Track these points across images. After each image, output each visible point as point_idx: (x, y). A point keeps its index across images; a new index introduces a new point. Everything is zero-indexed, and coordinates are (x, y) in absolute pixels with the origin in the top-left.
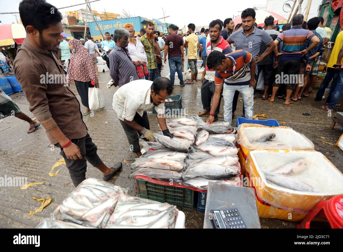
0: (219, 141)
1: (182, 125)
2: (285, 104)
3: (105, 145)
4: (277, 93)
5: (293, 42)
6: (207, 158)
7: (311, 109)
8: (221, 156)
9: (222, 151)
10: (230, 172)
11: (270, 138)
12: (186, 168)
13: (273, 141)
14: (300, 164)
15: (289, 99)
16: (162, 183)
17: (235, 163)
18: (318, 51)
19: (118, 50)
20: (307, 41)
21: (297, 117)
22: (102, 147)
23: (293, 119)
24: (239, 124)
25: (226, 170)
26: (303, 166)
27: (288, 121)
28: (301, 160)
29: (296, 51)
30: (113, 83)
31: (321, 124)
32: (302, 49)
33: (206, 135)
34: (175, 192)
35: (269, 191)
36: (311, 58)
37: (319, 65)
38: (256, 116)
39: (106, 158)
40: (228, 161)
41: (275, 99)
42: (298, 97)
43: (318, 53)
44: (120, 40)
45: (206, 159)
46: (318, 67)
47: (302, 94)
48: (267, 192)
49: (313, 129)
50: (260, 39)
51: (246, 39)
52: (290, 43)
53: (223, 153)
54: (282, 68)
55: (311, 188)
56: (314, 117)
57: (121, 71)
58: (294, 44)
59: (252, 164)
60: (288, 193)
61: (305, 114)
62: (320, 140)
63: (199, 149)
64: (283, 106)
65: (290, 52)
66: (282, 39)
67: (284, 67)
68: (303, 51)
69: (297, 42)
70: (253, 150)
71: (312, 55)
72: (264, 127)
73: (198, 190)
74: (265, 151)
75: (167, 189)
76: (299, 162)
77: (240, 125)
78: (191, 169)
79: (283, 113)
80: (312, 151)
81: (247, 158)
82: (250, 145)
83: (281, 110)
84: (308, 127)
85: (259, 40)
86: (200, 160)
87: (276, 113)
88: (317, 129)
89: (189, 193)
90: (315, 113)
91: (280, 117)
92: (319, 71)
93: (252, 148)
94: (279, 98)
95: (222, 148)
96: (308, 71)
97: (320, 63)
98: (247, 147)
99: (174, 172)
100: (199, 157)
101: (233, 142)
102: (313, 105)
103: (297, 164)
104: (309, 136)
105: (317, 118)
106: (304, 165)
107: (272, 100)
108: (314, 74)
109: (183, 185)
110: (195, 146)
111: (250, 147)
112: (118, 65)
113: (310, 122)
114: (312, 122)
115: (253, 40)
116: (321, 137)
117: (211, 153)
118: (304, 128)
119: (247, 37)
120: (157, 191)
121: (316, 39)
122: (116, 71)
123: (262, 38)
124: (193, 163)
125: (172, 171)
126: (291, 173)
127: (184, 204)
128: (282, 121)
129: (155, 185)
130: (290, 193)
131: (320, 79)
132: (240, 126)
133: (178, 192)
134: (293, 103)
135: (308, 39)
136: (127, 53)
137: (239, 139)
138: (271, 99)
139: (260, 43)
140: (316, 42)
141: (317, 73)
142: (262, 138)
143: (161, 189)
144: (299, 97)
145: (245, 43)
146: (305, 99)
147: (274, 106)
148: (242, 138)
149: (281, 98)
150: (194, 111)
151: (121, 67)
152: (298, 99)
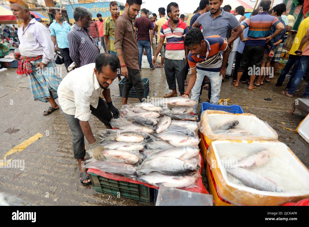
0: (181, 129)
1: (144, 111)
2: (248, 89)
3: (67, 130)
4: (242, 78)
5: (259, 28)
6: (167, 148)
7: (272, 94)
8: (181, 148)
9: (183, 141)
10: (189, 167)
11: (233, 126)
12: (143, 160)
13: (236, 128)
14: (264, 156)
15: (252, 84)
16: (115, 177)
17: (195, 155)
18: (281, 39)
19: (78, 30)
20: (272, 27)
21: (260, 101)
22: (63, 132)
23: (256, 104)
24: (203, 109)
25: (185, 165)
26: (266, 158)
27: (251, 106)
28: (265, 152)
29: (261, 37)
30: (75, 66)
31: (281, 109)
32: (267, 35)
33: (168, 123)
34: (129, 187)
35: (230, 189)
36: (275, 44)
37: (281, 52)
38: (221, 100)
39: (66, 144)
40: (188, 153)
41: (239, 84)
42: (260, 82)
43: (281, 40)
44: (83, 19)
45: (164, 151)
46: (281, 53)
47: (264, 79)
48: (228, 191)
49: (275, 114)
50: (228, 22)
51: (213, 21)
52: (256, 29)
53: (184, 144)
54: (246, 54)
55: (275, 186)
56: (275, 102)
57: (82, 53)
58: (259, 30)
59: (213, 156)
60: (250, 193)
61: (267, 99)
62: (281, 126)
63: (159, 138)
64: (247, 91)
65: (256, 38)
66: (248, 25)
67: (248, 53)
68: (268, 38)
69: (263, 28)
70: (215, 140)
71: (276, 42)
72: (227, 114)
73: (153, 187)
74: (228, 142)
75: (121, 184)
76: (262, 154)
77: (204, 111)
78: (147, 163)
79: (246, 97)
80: (275, 141)
81: (209, 148)
82: (213, 134)
83: (245, 95)
84: (270, 112)
85: (225, 23)
86: (159, 150)
87: (240, 98)
88: (277, 114)
89: (144, 188)
90: (276, 98)
91: (243, 102)
92: (280, 58)
93: (215, 138)
94: (243, 83)
95: (182, 138)
96: (270, 57)
97: (282, 50)
98: (210, 137)
99: (128, 166)
100: (158, 147)
101: (195, 131)
102: (274, 90)
103: (260, 155)
104: (271, 121)
105: (278, 103)
106: (268, 158)
107: (237, 85)
108: (276, 60)
109: (137, 181)
110: (155, 134)
111: (213, 137)
112: (78, 47)
113: (271, 107)
114: (273, 107)
115: (220, 24)
116: (282, 122)
117: (171, 142)
118: (265, 113)
119: (214, 20)
120: (110, 185)
121: (280, 25)
122: (77, 53)
123: (230, 22)
124: (151, 153)
125: (126, 165)
126: (253, 167)
127: (140, 199)
128: (246, 106)
129: (108, 179)
130: (253, 194)
131: (281, 65)
132: (204, 113)
133: (133, 187)
134: (255, 88)
135: (273, 25)
136: (88, 34)
137: (202, 126)
138: (235, 83)
139: (227, 27)
140: (281, 28)
141: (279, 59)
142: (225, 125)
143: (115, 184)
144: (262, 82)
145: (212, 25)
146: (267, 84)
147: (238, 90)
148: (205, 126)
149: (245, 83)
150: (160, 95)
151: (81, 49)
152: (261, 84)
